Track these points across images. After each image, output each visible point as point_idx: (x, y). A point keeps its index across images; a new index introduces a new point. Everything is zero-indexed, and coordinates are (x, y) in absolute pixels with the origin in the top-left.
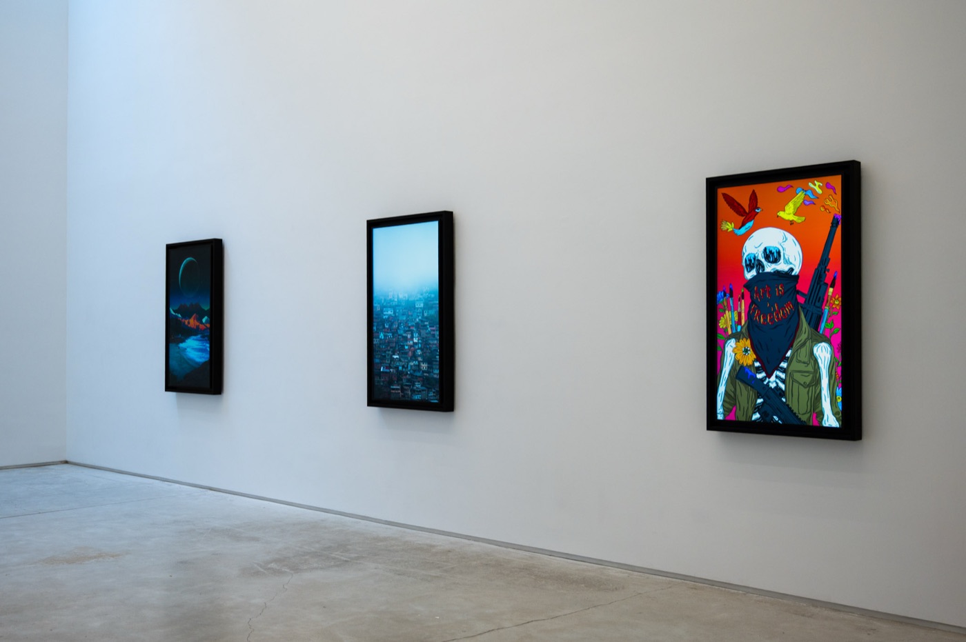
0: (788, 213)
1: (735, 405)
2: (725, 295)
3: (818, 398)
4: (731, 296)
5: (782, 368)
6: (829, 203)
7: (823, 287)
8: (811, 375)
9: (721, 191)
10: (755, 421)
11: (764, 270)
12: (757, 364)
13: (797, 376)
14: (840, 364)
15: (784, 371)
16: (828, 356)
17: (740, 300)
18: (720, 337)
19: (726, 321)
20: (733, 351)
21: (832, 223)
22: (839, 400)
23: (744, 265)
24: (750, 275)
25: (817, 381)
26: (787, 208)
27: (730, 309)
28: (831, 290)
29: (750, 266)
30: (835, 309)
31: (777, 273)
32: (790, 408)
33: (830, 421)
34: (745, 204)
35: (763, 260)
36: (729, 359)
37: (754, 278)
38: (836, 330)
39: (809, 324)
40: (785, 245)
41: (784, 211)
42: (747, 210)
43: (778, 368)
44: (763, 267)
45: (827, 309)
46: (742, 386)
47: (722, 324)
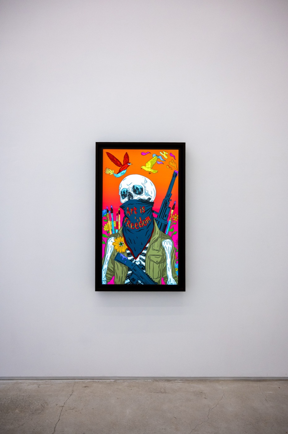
0: (148, 167)
1: (114, 275)
2: (108, 211)
3: (165, 269)
4: (112, 212)
5: (143, 253)
6: (171, 164)
7: (168, 209)
8: (161, 257)
9: (105, 151)
10: (127, 284)
11: (133, 198)
12: (128, 252)
13: (153, 258)
14: (177, 251)
15: (145, 255)
16: (171, 246)
17: (117, 215)
18: (104, 236)
19: (108, 226)
20: (113, 244)
21: (173, 175)
22: (177, 270)
23: (120, 195)
24: (123, 201)
25: (164, 260)
26: (147, 164)
27: (111, 220)
28: (172, 211)
29: (124, 195)
30: (175, 221)
31: (141, 201)
32: (148, 276)
33: (172, 281)
34: (121, 160)
35: (132, 193)
36: (110, 249)
37: (126, 202)
38: (175, 233)
39: (160, 229)
40: (146, 185)
41: (145, 166)
42: (122, 163)
43: (141, 253)
44: (132, 196)
45: (170, 221)
46: (119, 264)
47: (105, 228)
